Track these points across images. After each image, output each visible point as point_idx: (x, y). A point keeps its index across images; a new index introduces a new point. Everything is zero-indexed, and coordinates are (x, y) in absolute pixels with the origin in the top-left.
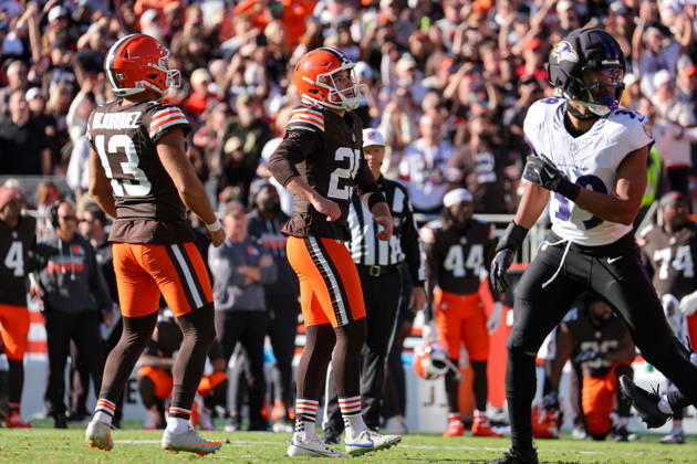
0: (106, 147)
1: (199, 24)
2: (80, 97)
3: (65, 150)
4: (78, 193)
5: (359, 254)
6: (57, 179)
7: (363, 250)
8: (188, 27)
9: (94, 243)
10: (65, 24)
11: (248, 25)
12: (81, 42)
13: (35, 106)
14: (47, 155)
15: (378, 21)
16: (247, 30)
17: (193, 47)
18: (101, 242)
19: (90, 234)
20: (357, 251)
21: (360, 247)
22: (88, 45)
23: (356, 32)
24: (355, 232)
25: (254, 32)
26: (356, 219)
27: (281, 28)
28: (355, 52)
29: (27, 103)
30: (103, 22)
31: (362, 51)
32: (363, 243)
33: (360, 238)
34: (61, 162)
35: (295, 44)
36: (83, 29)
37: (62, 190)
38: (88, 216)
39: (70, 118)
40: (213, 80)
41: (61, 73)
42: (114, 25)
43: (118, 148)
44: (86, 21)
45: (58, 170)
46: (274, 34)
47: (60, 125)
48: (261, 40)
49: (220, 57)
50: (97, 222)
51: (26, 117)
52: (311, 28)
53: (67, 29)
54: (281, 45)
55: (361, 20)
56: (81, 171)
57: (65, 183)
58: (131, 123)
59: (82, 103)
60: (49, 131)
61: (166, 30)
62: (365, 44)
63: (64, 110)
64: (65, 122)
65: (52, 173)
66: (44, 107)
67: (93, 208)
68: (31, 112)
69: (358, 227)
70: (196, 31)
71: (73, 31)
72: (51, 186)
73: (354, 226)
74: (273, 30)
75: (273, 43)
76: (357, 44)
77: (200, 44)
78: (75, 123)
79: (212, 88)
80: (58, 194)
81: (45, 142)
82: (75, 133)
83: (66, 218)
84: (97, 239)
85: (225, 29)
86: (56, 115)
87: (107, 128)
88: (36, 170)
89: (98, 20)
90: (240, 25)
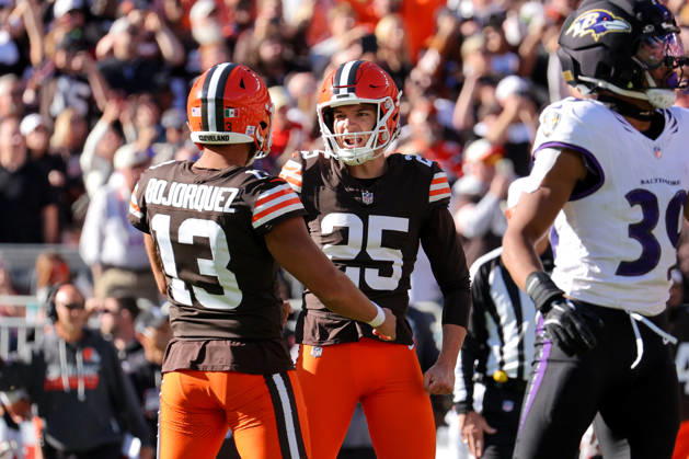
0: (174, 233)
1: (278, 19)
2: (101, 128)
3: (77, 207)
4: (96, 271)
5: (515, 364)
6: (66, 250)
7: (521, 358)
8: (262, 24)
9: (120, 345)
10: (79, 20)
11: (352, 21)
12: (103, 47)
13: (35, 142)
14: (51, 215)
15: (547, 16)
16: (349, 28)
17: (268, 52)
18: (131, 344)
19: (115, 331)
20: (512, 360)
21: (516, 353)
22: (111, 51)
23: (512, 30)
24: (509, 330)
25: (360, 31)
26: (512, 311)
27: (400, 26)
28: (511, 62)
29: (24, 138)
30: (135, 17)
31: (522, 60)
32: (521, 346)
33: (516, 340)
34: (72, 223)
35: (421, 48)
36: (105, 27)
37: (72, 265)
38: (112, 304)
39: (86, 159)
40: (294, 104)
41: (71, 84)
42: (152, 22)
43: (195, 238)
44: (110, 16)
45: (67, 236)
46: (390, 35)
47: (72, 170)
48: (369, 43)
49: (305, 68)
50: (126, 314)
51: (21, 158)
52: (446, 25)
53: (82, 28)
54: (400, 51)
55: (518, 12)
56: (102, 238)
57: (78, 257)
58: (222, 204)
59: (103, 138)
60: (55, 178)
61: (229, 29)
62: (526, 50)
63: (77, 147)
64: (79, 166)
65: (58, 240)
66: (47, 144)
67: (120, 294)
68: (29, 151)
69: (514, 322)
70: (274, 29)
71: (92, 31)
72: (57, 259)
73: (508, 322)
74: (387, 30)
75: (388, 48)
76: (514, 49)
77: (278, 46)
78: (94, 167)
79: (294, 115)
80: (67, 272)
81: (48, 194)
82: (92, 181)
83: (70, 307)
84: (125, 339)
85: (316, 27)
86: (66, 154)
87: (178, 205)
88: (35, 236)
89: (126, 14)
90: (339, 21)
